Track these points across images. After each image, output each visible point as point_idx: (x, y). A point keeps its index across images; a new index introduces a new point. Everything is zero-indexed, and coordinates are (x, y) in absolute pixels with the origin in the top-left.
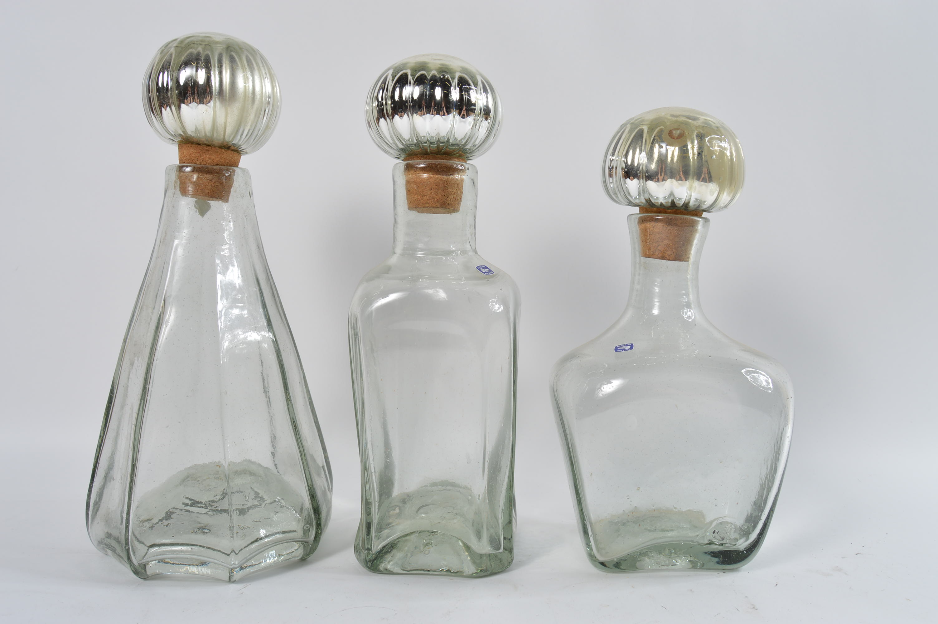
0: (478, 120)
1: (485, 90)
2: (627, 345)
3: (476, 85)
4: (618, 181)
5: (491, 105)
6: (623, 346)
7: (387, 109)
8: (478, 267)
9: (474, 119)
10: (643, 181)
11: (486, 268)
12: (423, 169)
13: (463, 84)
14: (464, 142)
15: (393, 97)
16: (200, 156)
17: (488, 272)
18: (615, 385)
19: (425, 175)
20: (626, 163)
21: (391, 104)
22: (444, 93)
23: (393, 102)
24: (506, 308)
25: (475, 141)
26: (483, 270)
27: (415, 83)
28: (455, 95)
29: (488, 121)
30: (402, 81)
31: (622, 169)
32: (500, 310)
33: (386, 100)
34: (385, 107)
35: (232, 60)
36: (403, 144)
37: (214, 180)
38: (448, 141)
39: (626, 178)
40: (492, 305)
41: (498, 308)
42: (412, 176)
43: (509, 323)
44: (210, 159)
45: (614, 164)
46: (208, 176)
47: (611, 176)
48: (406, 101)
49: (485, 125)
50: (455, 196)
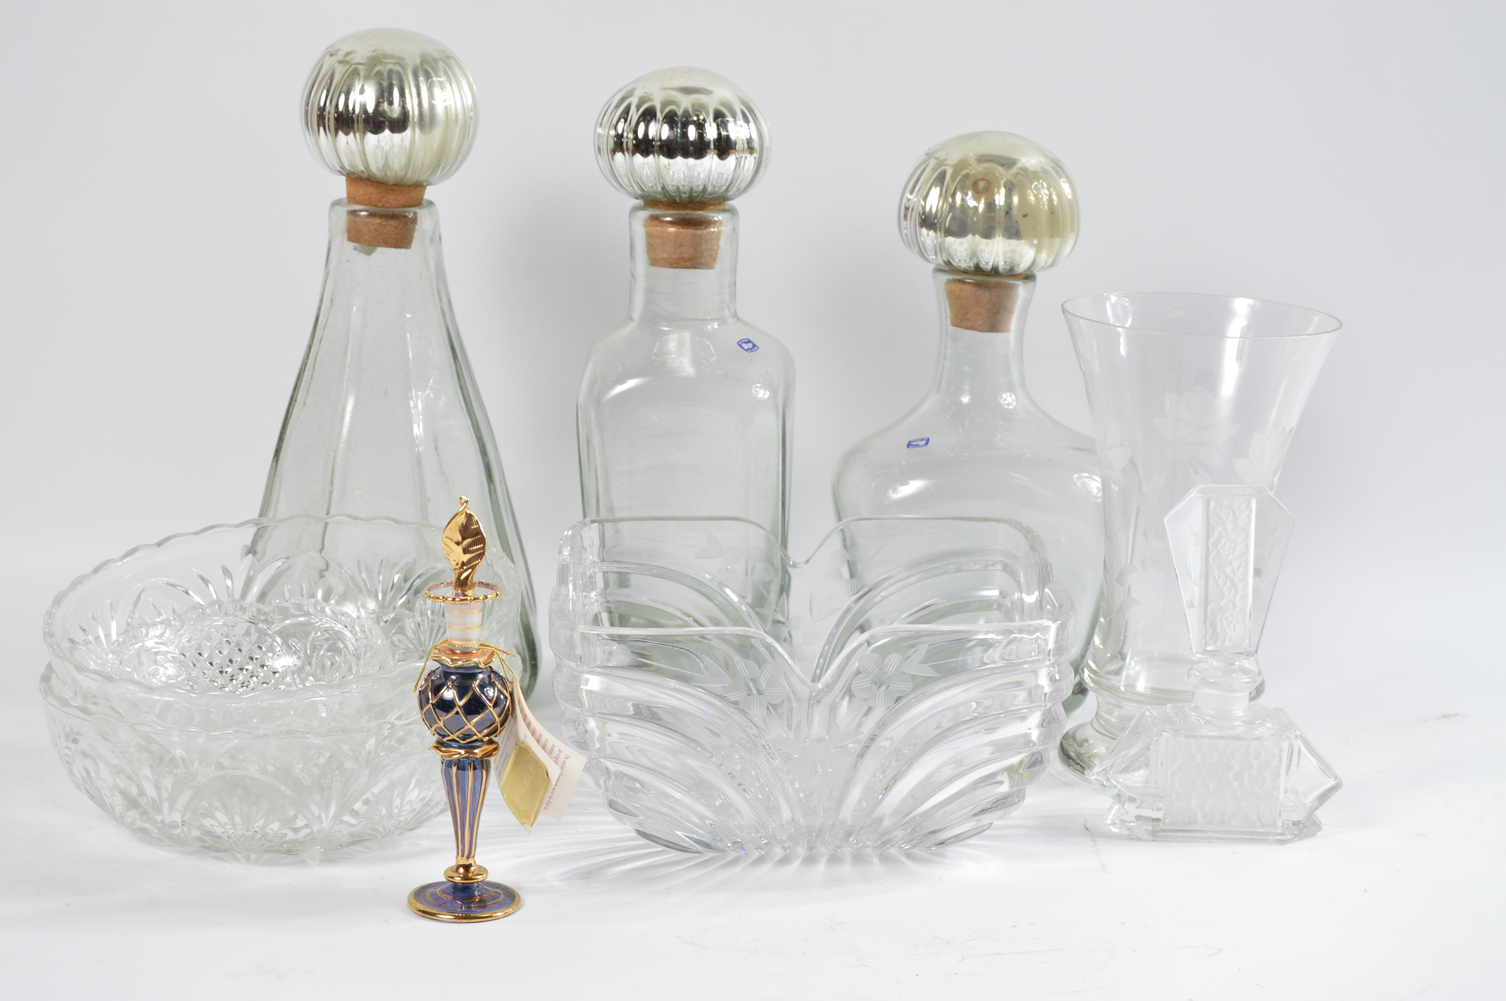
0: (742, 157)
1: (746, 120)
2: (922, 440)
3: (734, 116)
4: (912, 227)
5: (755, 136)
6: (917, 440)
7: (627, 143)
8: (739, 342)
9: (737, 158)
10: (941, 235)
11: (749, 342)
12: (671, 223)
13: (719, 117)
14: (724, 188)
15: (635, 132)
16: (383, 197)
17: (751, 349)
18: (914, 486)
19: (672, 230)
20: (924, 208)
21: (633, 139)
22: (699, 133)
23: (636, 138)
24: (774, 394)
25: (740, 184)
26: (745, 346)
27: (664, 119)
28: (711, 133)
29: (753, 156)
30: (649, 115)
31: (919, 214)
32: (766, 397)
33: (628, 134)
34: (624, 140)
35: (428, 76)
36: (642, 190)
37: (400, 227)
38: (705, 189)
39: (922, 227)
40: (756, 391)
41: (763, 394)
42: (657, 229)
43: (777, 411)
44: (395, 200)
45: (911, 205)
46: (393, 222)
47: (905, 217)
48: (653, 140)
49: (749, 161)
50: (710, 253)
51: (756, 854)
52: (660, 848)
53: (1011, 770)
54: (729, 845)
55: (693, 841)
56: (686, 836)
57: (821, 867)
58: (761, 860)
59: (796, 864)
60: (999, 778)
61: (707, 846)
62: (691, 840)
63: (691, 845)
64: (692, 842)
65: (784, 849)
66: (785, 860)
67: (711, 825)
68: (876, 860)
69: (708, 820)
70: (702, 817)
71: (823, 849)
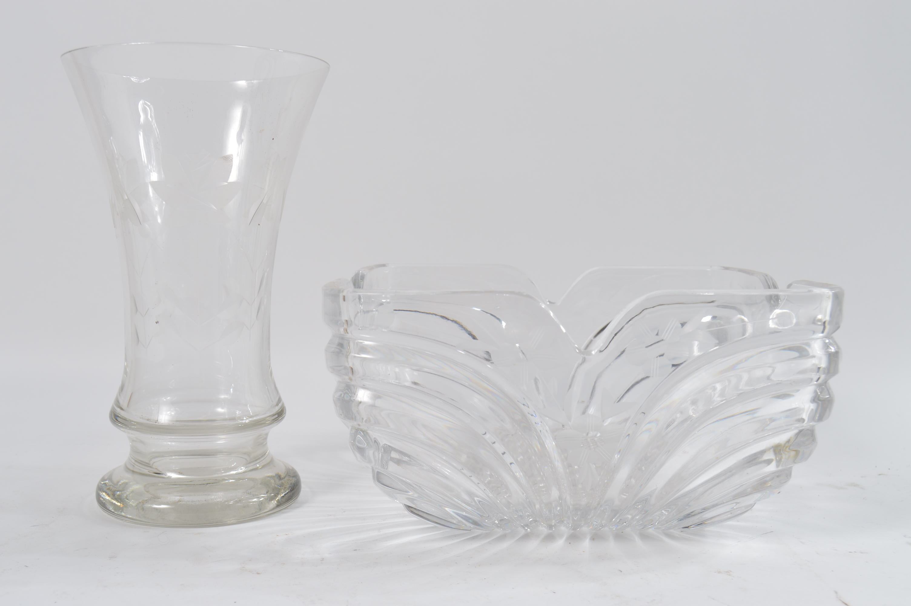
51: (522, 532)
52: (432, 525)
53: (777, 449)
54: (497, 522)
55: (462, 518)
56: (457, 514)
57: (586, 543)
58: (527, 537)
59: (560, 543)
60: (766, 457)
61: (475, 523)
62: (459, 516)
63: (460, 521)
64: (460, 519)
65: (550, 527)
66: (550, 538)
67: (479, 501)
68: (637, 539)
69: (477, 497)
70: (471, 494)
71: (585, 529)
